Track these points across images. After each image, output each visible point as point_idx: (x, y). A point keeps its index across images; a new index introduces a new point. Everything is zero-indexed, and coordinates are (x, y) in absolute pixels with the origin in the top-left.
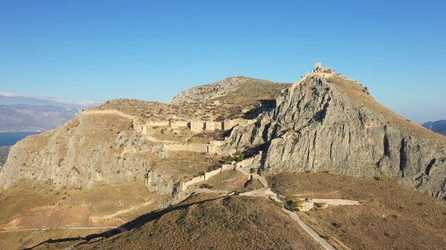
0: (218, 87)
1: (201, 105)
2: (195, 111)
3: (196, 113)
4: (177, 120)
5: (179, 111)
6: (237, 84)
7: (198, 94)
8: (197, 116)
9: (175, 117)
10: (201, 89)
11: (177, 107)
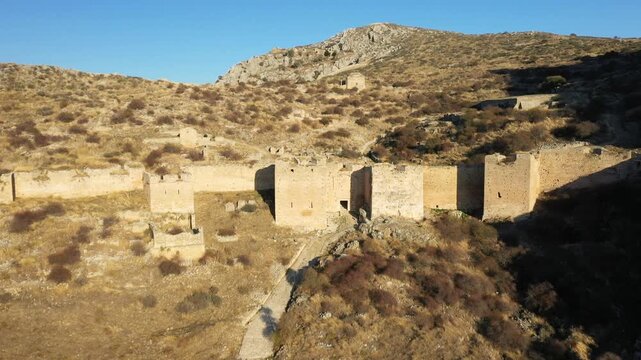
0: (336, 48)
1: (302, 89)
2: (286, 112)
3: (291, 119)
4: (196, 156)
5: (220, 109)
6: (388, 39)
7: (282, 68)
8: (295, 129)
9: (189, 137)
10: (290, 54)
11: (212, 96)
